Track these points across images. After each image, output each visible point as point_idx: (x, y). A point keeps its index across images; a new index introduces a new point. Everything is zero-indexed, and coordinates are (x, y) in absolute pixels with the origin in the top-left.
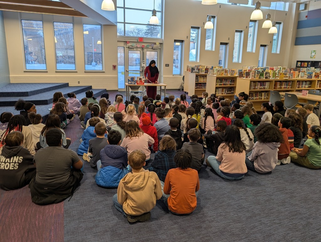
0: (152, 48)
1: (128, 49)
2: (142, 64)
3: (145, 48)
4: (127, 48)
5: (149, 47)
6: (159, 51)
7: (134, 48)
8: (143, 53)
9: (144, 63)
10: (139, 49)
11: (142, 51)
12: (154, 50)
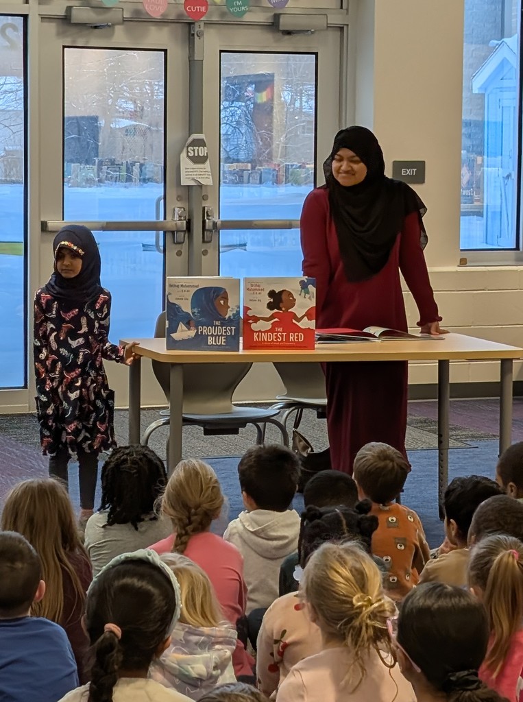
0: (274, 25)
1: (60, 34)
2: (186, 163)
3: (209, 24)
4: (52, 27)
5: (248, 18)
6: (327, 47)
7: (109, 27)
8: (194, 68)
9: (202, 151)
10: (153, 29)
11: (178, 55)
12: (287, 44)
